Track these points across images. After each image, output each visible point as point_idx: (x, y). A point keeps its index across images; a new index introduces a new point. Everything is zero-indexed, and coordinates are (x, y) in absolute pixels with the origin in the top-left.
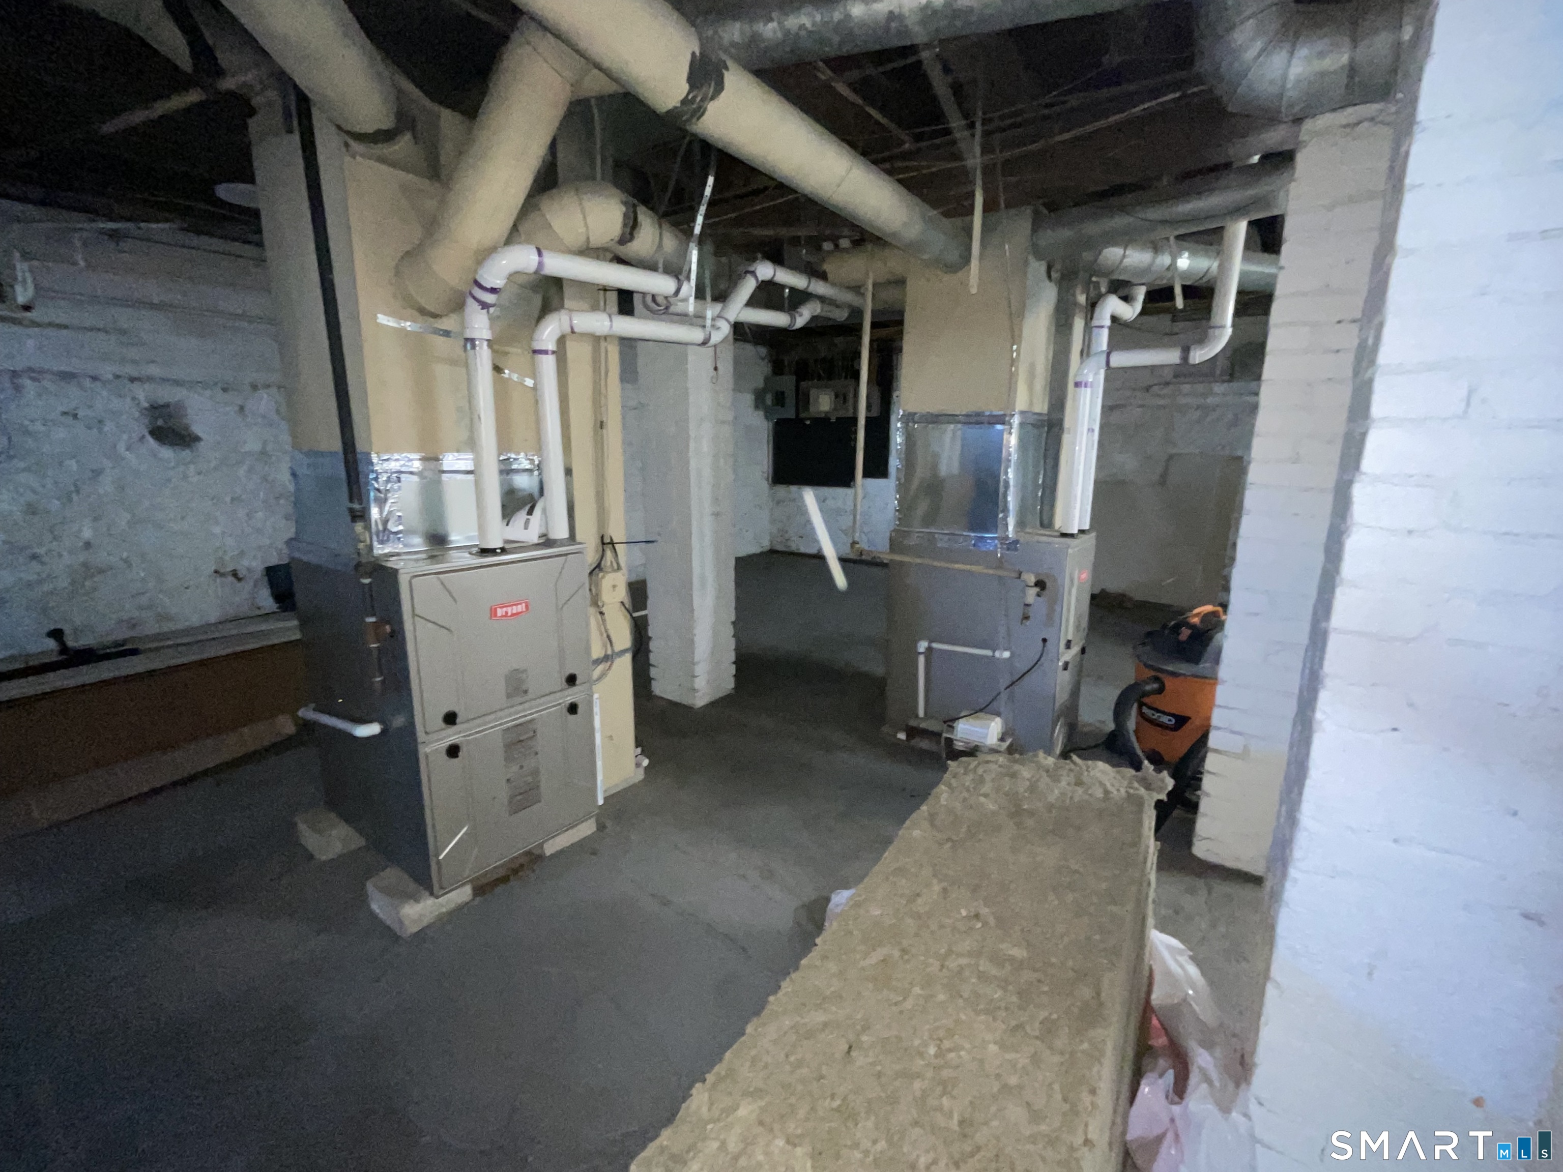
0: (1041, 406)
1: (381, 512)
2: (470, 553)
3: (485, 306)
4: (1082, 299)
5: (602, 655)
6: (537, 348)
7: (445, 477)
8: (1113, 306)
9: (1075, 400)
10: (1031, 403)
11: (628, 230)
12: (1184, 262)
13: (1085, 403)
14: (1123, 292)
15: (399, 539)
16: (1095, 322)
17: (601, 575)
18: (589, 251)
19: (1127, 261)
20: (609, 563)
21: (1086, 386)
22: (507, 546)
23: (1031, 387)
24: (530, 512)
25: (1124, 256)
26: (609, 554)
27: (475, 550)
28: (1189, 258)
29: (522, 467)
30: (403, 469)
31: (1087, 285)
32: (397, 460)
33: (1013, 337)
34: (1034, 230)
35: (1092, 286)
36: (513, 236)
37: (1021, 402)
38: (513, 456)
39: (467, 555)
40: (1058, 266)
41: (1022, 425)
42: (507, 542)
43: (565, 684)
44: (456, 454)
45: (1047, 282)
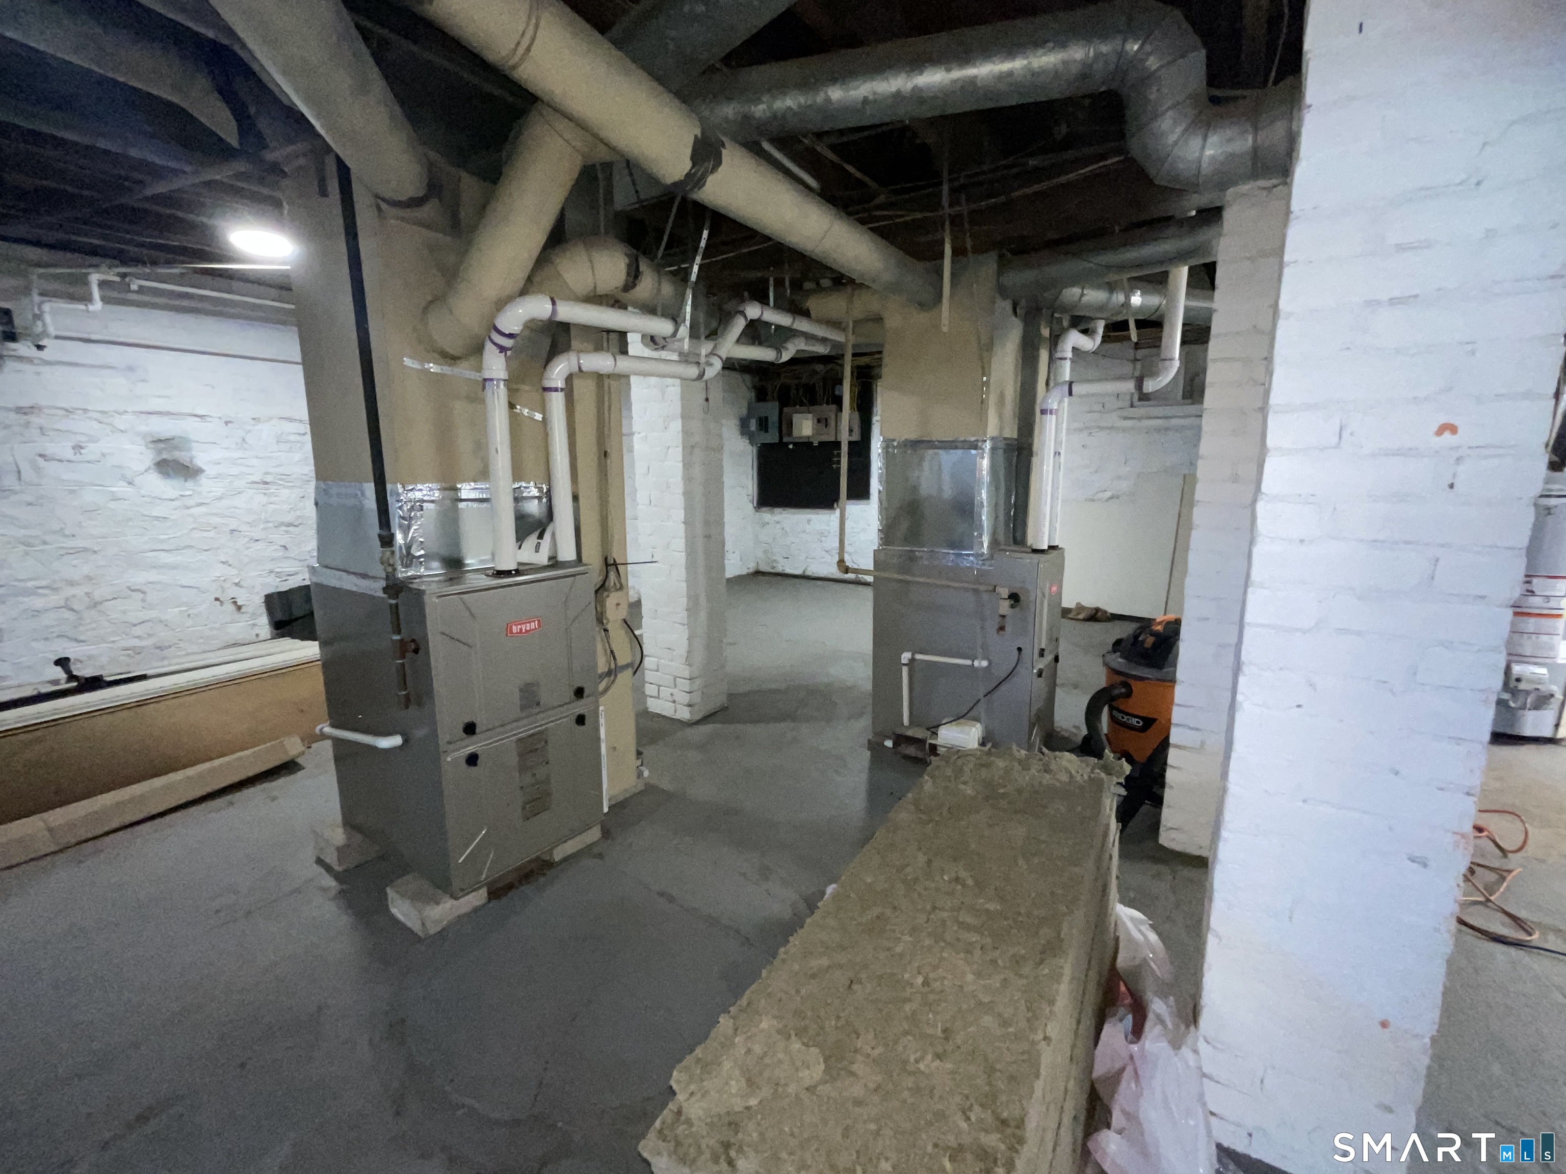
0: (1011, 432)
1: (405, 538)
2: (487, 575)
3: (502, 349)
4: (1046, 332)
5: (606, 670)
6: (547, 386)
7: (462, 505)
8: (1074, 339)
9: (1042, 427)
10: (1001, 429)
11: (631, 279)
12: (1136, 300)
13: (1050, 430)
14: (1083, 326)
15: (421, 563)
16: (1058, 355)
17: (606, 594)
18: (595, 299)
19: (1085, 299)
20: (612, 584)
21: (1051, 413)
22: (521, 568)
23: (1001, 416)
24: (541, 537)
25: (1082, 295)
26: (612, 575)
27: (490, 572)
28: (1141, 296)
29: (531, 494)
30: (426, 498)
31: (1051, 320)
32: (421, 490)
33: (983, 368)
34: (1000, 272)
35: (1055, 322)
36: (527, 288)
37: (992, 429)
38: (524, 485)
39: (484, 577)
40: (1023, 303)
41: (993, 449)
42: (520, 564)
43: (573, 697)
44: (472, 484)
45: (1014, 318)
